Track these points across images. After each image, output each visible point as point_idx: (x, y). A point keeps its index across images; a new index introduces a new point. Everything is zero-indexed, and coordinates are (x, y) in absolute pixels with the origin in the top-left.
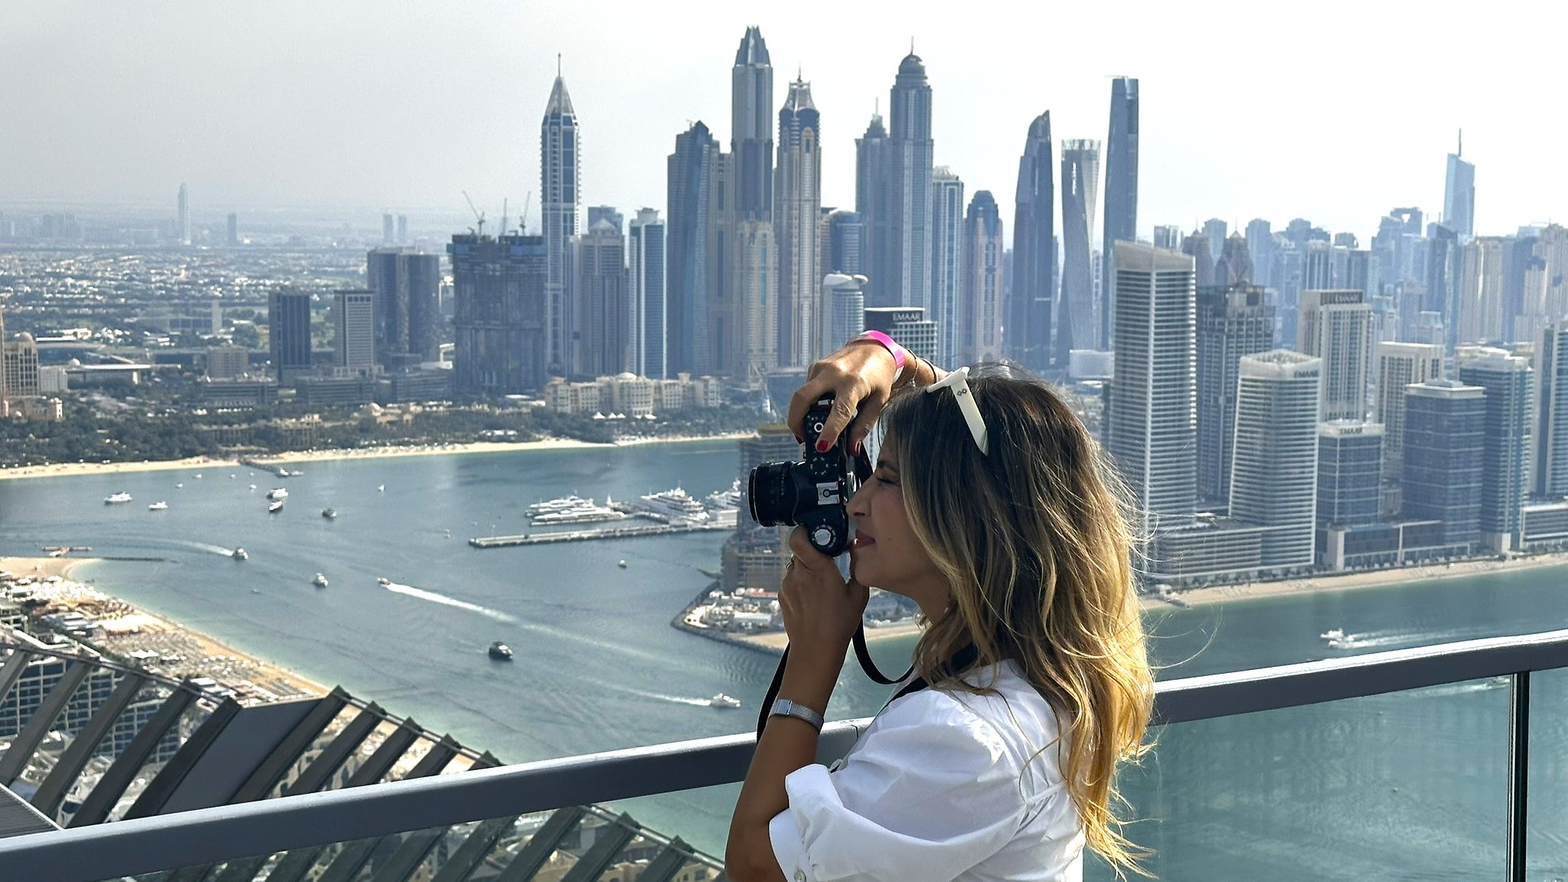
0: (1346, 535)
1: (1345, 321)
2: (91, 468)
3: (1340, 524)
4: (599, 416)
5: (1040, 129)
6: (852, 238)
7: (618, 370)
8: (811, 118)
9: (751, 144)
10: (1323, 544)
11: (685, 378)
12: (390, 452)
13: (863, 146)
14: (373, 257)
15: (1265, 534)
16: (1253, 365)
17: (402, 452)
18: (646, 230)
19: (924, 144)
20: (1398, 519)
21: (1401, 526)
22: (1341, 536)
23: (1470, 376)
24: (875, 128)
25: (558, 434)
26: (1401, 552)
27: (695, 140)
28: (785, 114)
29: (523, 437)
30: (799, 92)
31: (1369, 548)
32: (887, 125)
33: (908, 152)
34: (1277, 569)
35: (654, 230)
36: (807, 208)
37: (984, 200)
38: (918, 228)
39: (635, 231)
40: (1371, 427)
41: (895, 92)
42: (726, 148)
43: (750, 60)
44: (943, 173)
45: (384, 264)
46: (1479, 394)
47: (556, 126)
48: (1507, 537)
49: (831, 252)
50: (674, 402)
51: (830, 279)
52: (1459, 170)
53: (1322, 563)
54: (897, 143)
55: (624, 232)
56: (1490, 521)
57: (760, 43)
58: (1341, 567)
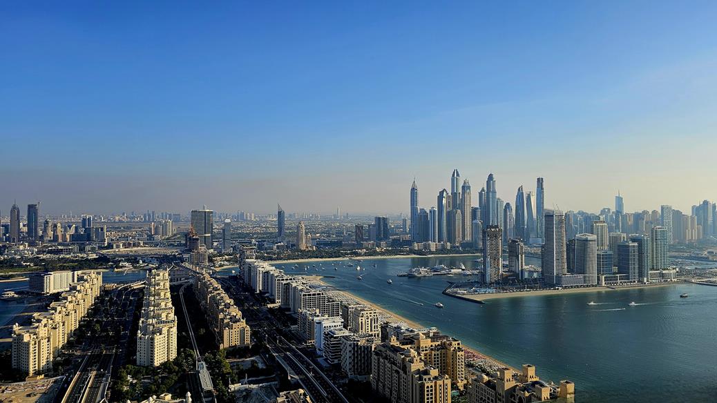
0: (605, 277)
1: (600, 228)
2: (321, 260)
3: (603, 274)
4: (423, 250)
5: (520, 189)
6: (479, 214)
7: (427, 241)
8: (469, 187)
9: (454, 194)
10: (599, 279)
11: (442, 242)
12: (379, 257)
13: (481, 194)
14: (376, 218)
15: (584, 276)
16: (578, 237)
17: (383, 257)
18: (432, 212)
19: (494, 192)
20: (618, 274)
22: (603, 277)
24: (483, 190)
25: (415, 254)
26: (619, 282)
27: (441, 193)
28: (463, 187)
29: (408, 254)
30: (466, 182)
31: (611, 280)
32: (485, 189)
33: (491, 194)
35: (434, 212)
36: (468, 206)
37: (508, 204)
39: (431, 212)
40: (609, 252)
41: (487, 182)
42: (450, 194)
43: (455, 176)
44: (499, 199)
45: (378, 219)
46: (636, 244)
47: (414, 191)
48: (645, 279)
49: (474, 216)
50: (439, 247)
51: (474, 222)
52: (619, 200)
53: (599, 283)
54: (488, 193)
55: (428, 212)
56: (641, 275)
57: (457, 172)
58: (603, 284)
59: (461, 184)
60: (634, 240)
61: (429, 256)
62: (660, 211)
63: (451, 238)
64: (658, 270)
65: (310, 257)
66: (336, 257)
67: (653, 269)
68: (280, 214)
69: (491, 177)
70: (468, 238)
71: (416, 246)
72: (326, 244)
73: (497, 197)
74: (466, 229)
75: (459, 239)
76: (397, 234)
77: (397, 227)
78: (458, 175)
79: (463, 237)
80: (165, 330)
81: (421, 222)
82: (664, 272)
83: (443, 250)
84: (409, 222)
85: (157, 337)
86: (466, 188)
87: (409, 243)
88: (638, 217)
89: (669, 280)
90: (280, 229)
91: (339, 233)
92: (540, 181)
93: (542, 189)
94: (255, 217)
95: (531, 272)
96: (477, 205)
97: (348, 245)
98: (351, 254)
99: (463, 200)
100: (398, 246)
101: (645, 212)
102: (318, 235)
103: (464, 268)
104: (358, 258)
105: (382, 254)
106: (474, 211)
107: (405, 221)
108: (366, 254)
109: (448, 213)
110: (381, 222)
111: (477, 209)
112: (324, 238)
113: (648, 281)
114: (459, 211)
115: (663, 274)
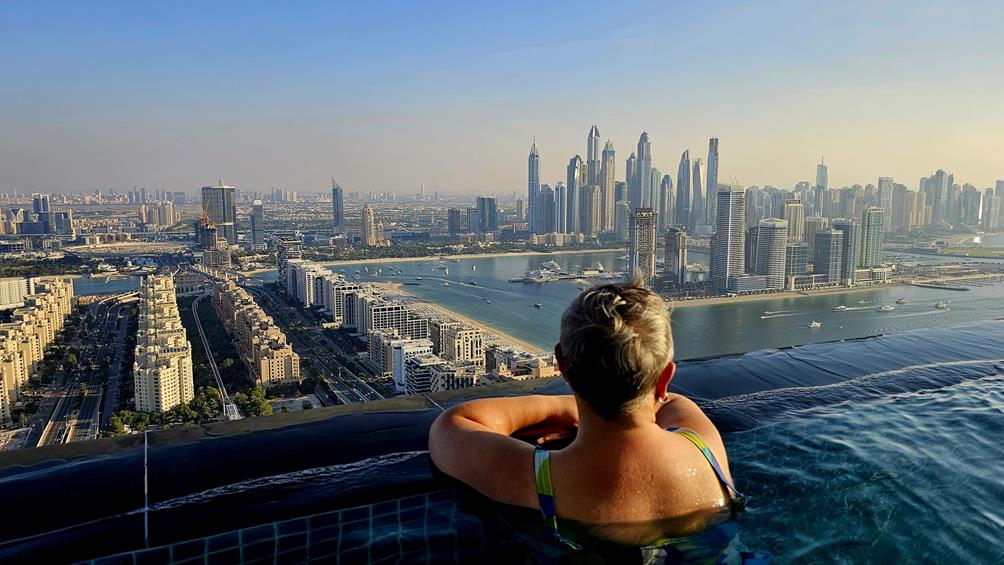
0: (795, 278)
1: (794, 210)
2: (398, 260)
3: (793, 275)
4: (546, 245)
5: (685, 155)
6: (625, 190)
7: (551, 232)
8: (613, 153)
9: (592, 163)
10: (787, 281)
11: (572, 233)
12: (484, 255)
13: (629, 162)
14: (478, 198)
15: (768, 278)
17: (488, 255)
18: (559, 189)
19: (648, 159)
20: (813, 273)
21: (814, 276)
22: (793, 279)
24: (632, 156)
25: (534, 250)
26: (814, 285)
27: (573, 161)
28: (604, 153)
29: (524, 251)
30: (609, 144)
31: (803, 283)
32: (636, 155)
33: (643, 162)
35: (563, 189)
36: (611, 181)
37: (667, 177)
39: (557, 189)
40: (804, 244)
41: (639, 144)
42: (585, 163)
43: (593, 135)
44: (654, 169)
45: (482, 201)
46: (841, 232)
47: (533, 158)
48: (850, 280)
49: (618, 196)
50: (569, 241)
51: (618, 202)
52: (822, 169)
53: (787, 288)
54: (639, 160)
55: (553, 189)
56: (844, 275)
57: (596, 130)
58: (793, 289)
59: (601, 148)
60: (838, 227)
61: (554, 253)
62: (877, 186)
63: (585, 227)
64: (868, 267)
65: (384, 256)
66: (421, 256)
67: (861, 267)
68: (336, 193)
69: (644, 137)
70: (609, 228)
71: (536, 239)
72: (406, 237)
73: (652, 166)
74: (607, 212)
75: (596, 228)
76: (508, 223)
77: (508, 212)
78: (597, 134)
79: (603, 227)
80: (174, 361)
81: (544, 204)
82: (875, 270)
83: (573, 244)
84: (525, 205)
85: (163, 372)
86: (608, 153)
87: (526, 235)
88: (847, 194)
89: (881, 281)
90: (338, 215)
91: (425, 222)
92: (714, 143)
93: (716, 154)
94: (298, 198)
95: (695, 274)
96: (623, 179)
97: (439, 238)
98: (442, 251)
99: (604, 172)
100: (509, 240)
101: (856, 187)
102: (393, 224)
103: (602, 268)
104: (453, 257)
105: (487, 250)
106: (619, 187)
107: (520, 202)
108: (464, 252)
109: (583, 190)
110: (487, 205)
111: (624, 184)
112: (402, 228)
113: (853, 283)
114: (598, 188)
115: (874, 274)
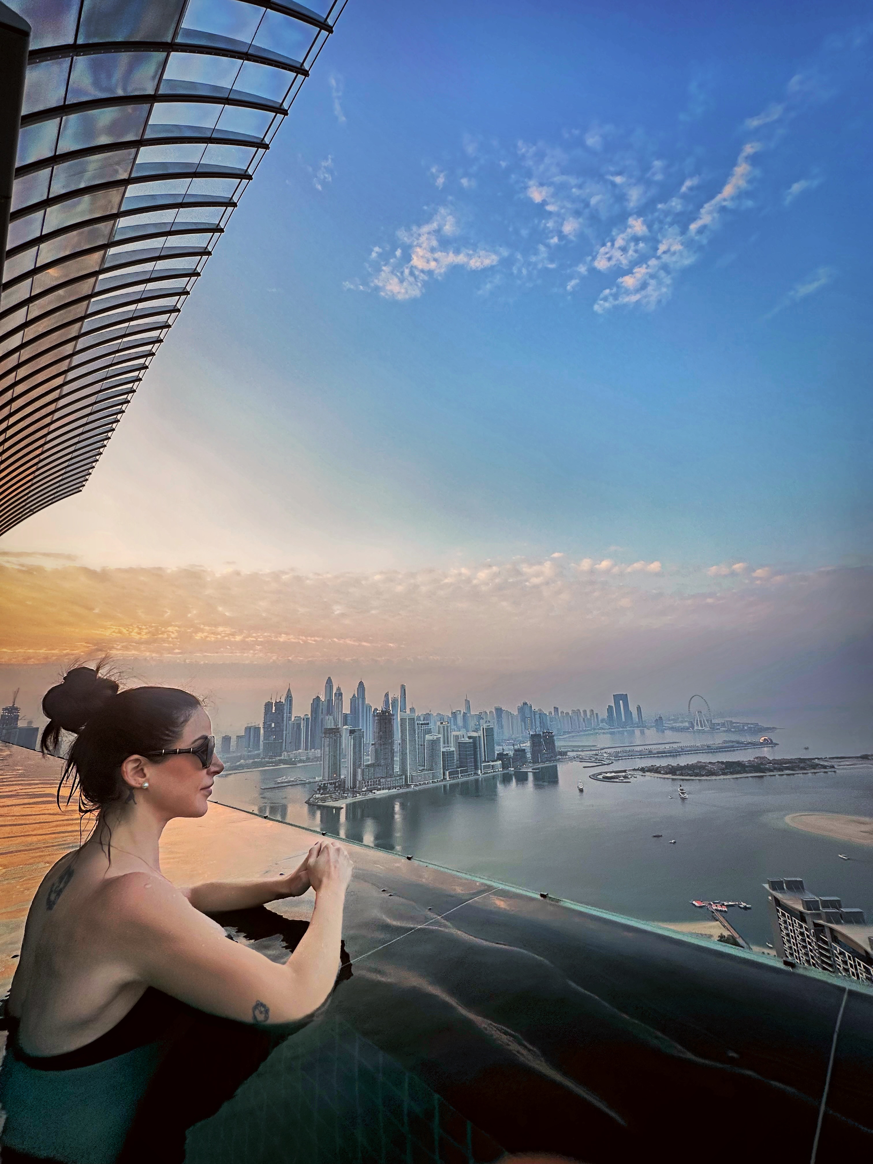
0: (449, 772)
1: (446, 727)
3: (448, 769)
4: (293, 760)
5: (387, 695)
6: (350, 718)
7: (298, 749)
8: (341, 694)
9: (329, 701)
10: (444, 774)
11: (313, 750)
15: (433, 773)
16: (428, 737)
18: (306, 720)
19: (364, 699)
20: (459, 768)
21: (459, 769)
22: (448, 772)
23: (470, 738)
24: (354, 695)
25: (284, 764)
26: (460, 775)
27: (316, 700)
28: (336, 694)
29: (276, 765)
30: (339, 689)
31: (453, 774)
32: (356, 695)
33: (361, 701)
34: (435, 780)
35: (308, 719)
37: (376, 709)
38: (363, 716)
39: (304, 720)
40: (453, 749)
41: (358, 689)
42: (323, 701)
43: (329, 683)
44: (368, 704)
45: (249, 730)
46: (471, 741)
47: (289, 699)
48: (480, 771)
49: (346, 722)
50: (310, 756)
52: (467, 703)
53: (444, 779)
54: (358, 698)
55: (302, 720)
56: (476, 768)
57: (331, 680)
58: (448, 779)
61: (301, 765)
64: (488, 762)
67: (485, 761)
69: (361, 684)
73: (366, 703)
78: (331, 683)
81: (295, 729)
83: (314, 758)
86: (340, 694)
87: (280, 753)
89: (497, 770)
92: (403, 688)
93: (405, 694)
96: (348, 712)
99: (336, 706)
101: (484, 712)
106: (346, 716)
110: (252, 732)
111: (349, 715)
113: (481, 773)
114: (331, 717)
115: (492, 766)
